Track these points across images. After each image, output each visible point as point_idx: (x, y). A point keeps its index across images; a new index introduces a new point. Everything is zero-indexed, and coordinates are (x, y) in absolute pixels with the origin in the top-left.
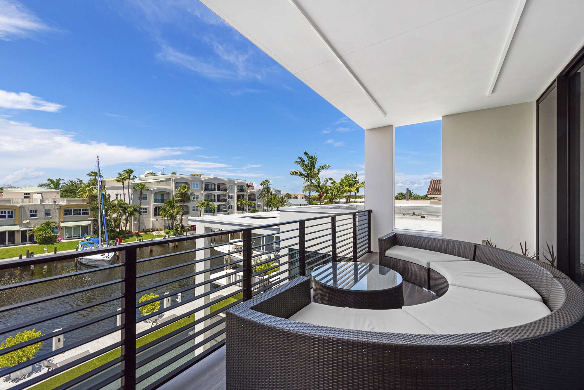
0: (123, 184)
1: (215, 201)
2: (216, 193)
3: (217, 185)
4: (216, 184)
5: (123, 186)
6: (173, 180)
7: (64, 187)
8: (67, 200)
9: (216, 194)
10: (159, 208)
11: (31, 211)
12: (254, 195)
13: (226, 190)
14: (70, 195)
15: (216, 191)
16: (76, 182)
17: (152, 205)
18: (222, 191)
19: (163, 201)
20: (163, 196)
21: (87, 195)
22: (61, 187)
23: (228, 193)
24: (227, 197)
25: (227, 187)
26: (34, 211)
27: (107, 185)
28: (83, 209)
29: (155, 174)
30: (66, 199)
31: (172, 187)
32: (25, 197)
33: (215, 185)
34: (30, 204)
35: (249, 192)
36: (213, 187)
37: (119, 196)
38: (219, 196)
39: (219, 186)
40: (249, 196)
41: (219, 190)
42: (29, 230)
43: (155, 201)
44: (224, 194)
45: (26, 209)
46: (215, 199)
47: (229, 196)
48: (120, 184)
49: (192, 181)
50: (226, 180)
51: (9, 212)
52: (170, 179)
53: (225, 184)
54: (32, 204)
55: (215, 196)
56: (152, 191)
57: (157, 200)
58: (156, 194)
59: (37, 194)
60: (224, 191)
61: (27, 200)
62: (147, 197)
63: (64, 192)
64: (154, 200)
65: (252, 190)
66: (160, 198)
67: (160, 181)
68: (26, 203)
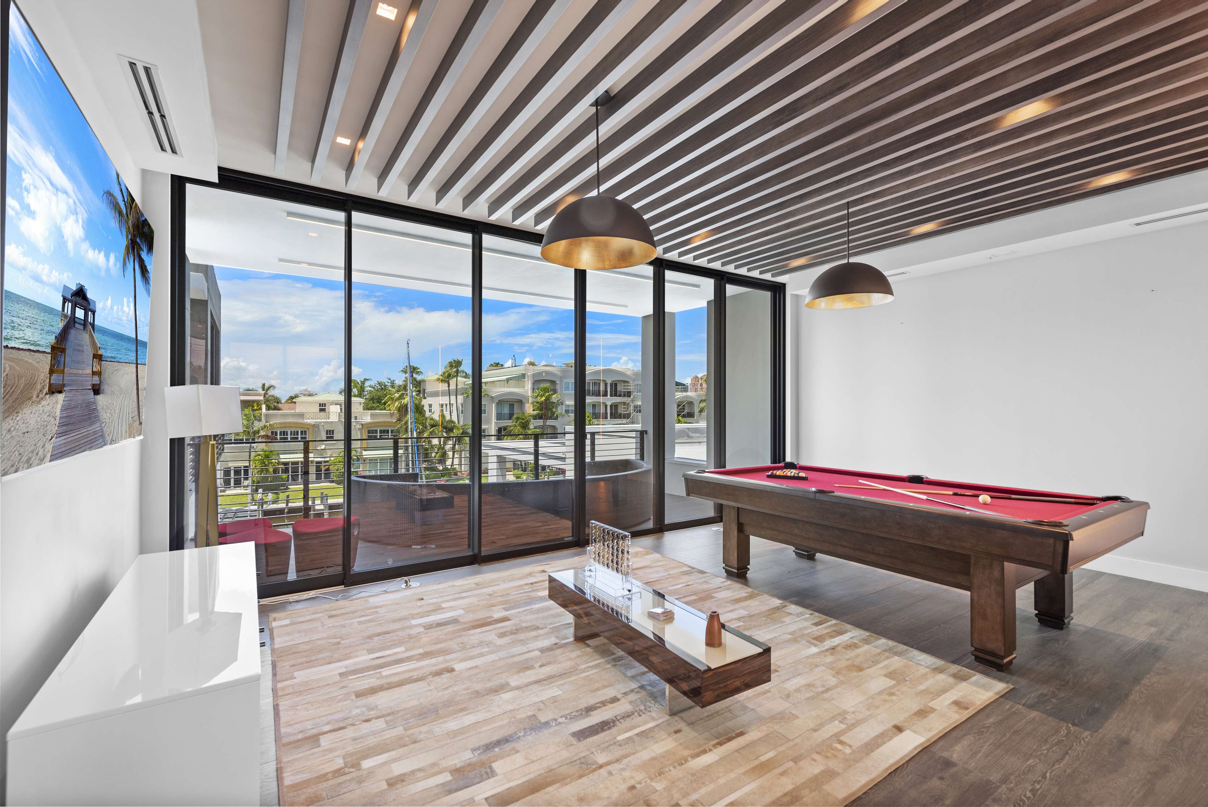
0: (449, 386)
1: (606, 418)
2: (610, 400)
3: (611, 385)
4: (609, 382)
5: (449, 389)
6: (528, 376)
7: (371, 392)
8: (372, 415)
9: (609, 404)
10: (505, 429)
11: (327, 431)
12: (691, 403)
13: (628, 394)
14: (378, 406)
15: (609, 397)
16: (387, 383)
17: (493, 423)
18: (620, 396)
19: (511, 416)
20: (512, 406)
21: (395, 406)
22: (366, 393)
23: (633, 401)
24: (632, 408)
25: (631, 388)
26: (330, 431)
27: (429, 388)
28: (392, 429)
29: (502, 365)
30: (369, 413)
31: (527, 389)
32: (321, 410)
33: (606, 385)
34: (325, 420)
35: (679, 398)
36: (602, 388)
37: (444, 406)
38: (614, 407)
39: (614, 385)
40: (678, 406)
41: (616, 395)
42: (325, 462)
43: (499, 417)
44: (624, 403)
45: (321, 428)
46: (606, 413)
47: (636, 407)
48: (443, 387)
49: (561, 378)
50: (628, 373)
51: (302, 432)
52: (523, 376)
53: (627, 382)
54: (328, 420)
55: (606, 406)
56: (492, 397)
57: (501, 414)
58: (500, 403)
59: (336, 404)
60: (624, 396)
61: (322, 413)
62: (486, 409)
63: (370, 401)
64: (497, 414)
65: (684, 394)
66: (506, 410)
67: (508, 380)
68: (321, 419)
